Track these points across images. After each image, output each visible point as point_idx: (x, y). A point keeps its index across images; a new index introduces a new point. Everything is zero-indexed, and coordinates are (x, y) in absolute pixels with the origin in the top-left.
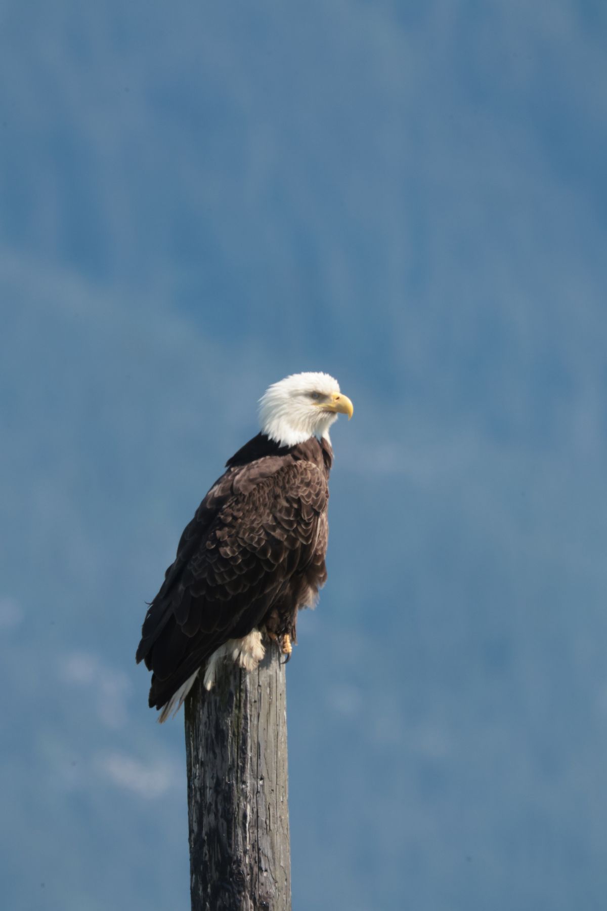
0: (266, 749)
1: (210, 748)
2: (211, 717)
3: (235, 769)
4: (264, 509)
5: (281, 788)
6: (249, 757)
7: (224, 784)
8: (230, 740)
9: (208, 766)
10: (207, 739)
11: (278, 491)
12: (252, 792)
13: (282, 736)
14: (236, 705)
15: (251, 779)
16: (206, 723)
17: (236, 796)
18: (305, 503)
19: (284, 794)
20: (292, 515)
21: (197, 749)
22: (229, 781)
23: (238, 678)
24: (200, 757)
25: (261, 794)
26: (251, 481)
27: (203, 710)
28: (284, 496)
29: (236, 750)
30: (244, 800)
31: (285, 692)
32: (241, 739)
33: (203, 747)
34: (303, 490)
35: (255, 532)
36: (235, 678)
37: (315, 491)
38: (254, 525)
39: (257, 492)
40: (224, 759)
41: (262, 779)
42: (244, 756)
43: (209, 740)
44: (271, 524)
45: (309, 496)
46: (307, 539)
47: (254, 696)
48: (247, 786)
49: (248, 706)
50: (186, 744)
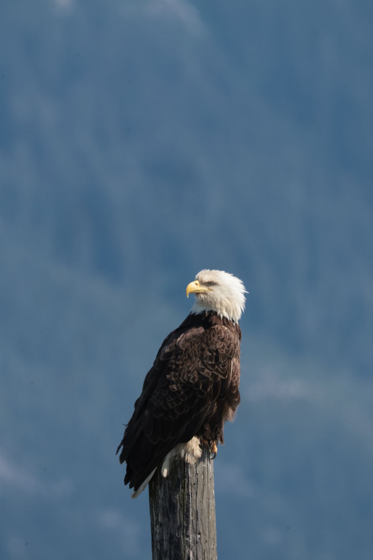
0: (202, 515)
1: (166, 514)
2: (166, 494)
3: (182, 528)
4: (195, 358)
5: (212, 539)
6: (191, 520)
7: (175, 537)
8: (178, 509)
9: (164, 526)
10: (163, 509)
11: (204, 346)
12: (193, 542)
13: (212, 506)
14: (182, 486)
15: (192, 535)
16: (163, 499)
17: (183, 545)
18: (221, 352)
19: (214, 544)
20: (214, 361)
21: (157, 516)
22: (178, 535)
23: (183, 469)
24: (159, 521)
25: (199, 543)
26: (187, 340)
27: (161, 490)
28: (208, 348)
29: (182, 516)
30: (188, 548)
31: (213, 478)
32: (186, 508)
33: (161, 514)
34: (220, 344)
35: (191, 373)
36: (181, 469)
37: (227, 344)
38: (190, 369)
39: (190, 347)
40: (175, 521)
41: (199, 534)
42: (188, 519)
43: (165, 509)
44: (200, 367)
45: (223, 348)
46: (224, 376)
47: (194, 480)
48: (190, 539)
49: (190, 487)
50: (151, 512)
